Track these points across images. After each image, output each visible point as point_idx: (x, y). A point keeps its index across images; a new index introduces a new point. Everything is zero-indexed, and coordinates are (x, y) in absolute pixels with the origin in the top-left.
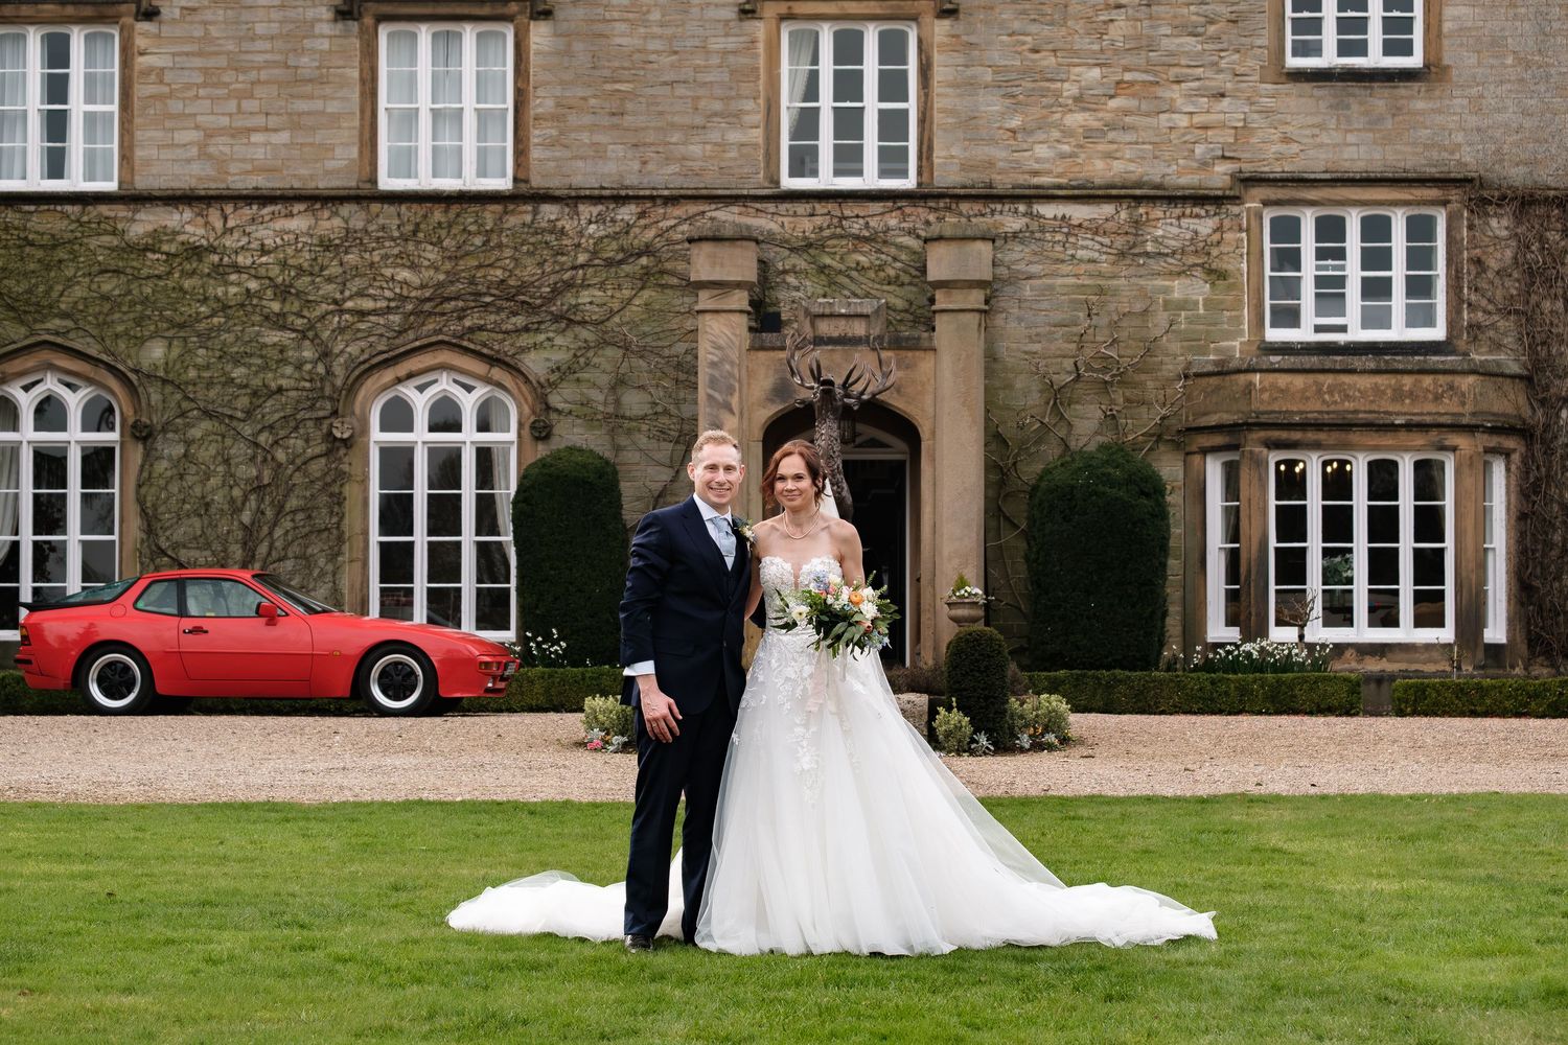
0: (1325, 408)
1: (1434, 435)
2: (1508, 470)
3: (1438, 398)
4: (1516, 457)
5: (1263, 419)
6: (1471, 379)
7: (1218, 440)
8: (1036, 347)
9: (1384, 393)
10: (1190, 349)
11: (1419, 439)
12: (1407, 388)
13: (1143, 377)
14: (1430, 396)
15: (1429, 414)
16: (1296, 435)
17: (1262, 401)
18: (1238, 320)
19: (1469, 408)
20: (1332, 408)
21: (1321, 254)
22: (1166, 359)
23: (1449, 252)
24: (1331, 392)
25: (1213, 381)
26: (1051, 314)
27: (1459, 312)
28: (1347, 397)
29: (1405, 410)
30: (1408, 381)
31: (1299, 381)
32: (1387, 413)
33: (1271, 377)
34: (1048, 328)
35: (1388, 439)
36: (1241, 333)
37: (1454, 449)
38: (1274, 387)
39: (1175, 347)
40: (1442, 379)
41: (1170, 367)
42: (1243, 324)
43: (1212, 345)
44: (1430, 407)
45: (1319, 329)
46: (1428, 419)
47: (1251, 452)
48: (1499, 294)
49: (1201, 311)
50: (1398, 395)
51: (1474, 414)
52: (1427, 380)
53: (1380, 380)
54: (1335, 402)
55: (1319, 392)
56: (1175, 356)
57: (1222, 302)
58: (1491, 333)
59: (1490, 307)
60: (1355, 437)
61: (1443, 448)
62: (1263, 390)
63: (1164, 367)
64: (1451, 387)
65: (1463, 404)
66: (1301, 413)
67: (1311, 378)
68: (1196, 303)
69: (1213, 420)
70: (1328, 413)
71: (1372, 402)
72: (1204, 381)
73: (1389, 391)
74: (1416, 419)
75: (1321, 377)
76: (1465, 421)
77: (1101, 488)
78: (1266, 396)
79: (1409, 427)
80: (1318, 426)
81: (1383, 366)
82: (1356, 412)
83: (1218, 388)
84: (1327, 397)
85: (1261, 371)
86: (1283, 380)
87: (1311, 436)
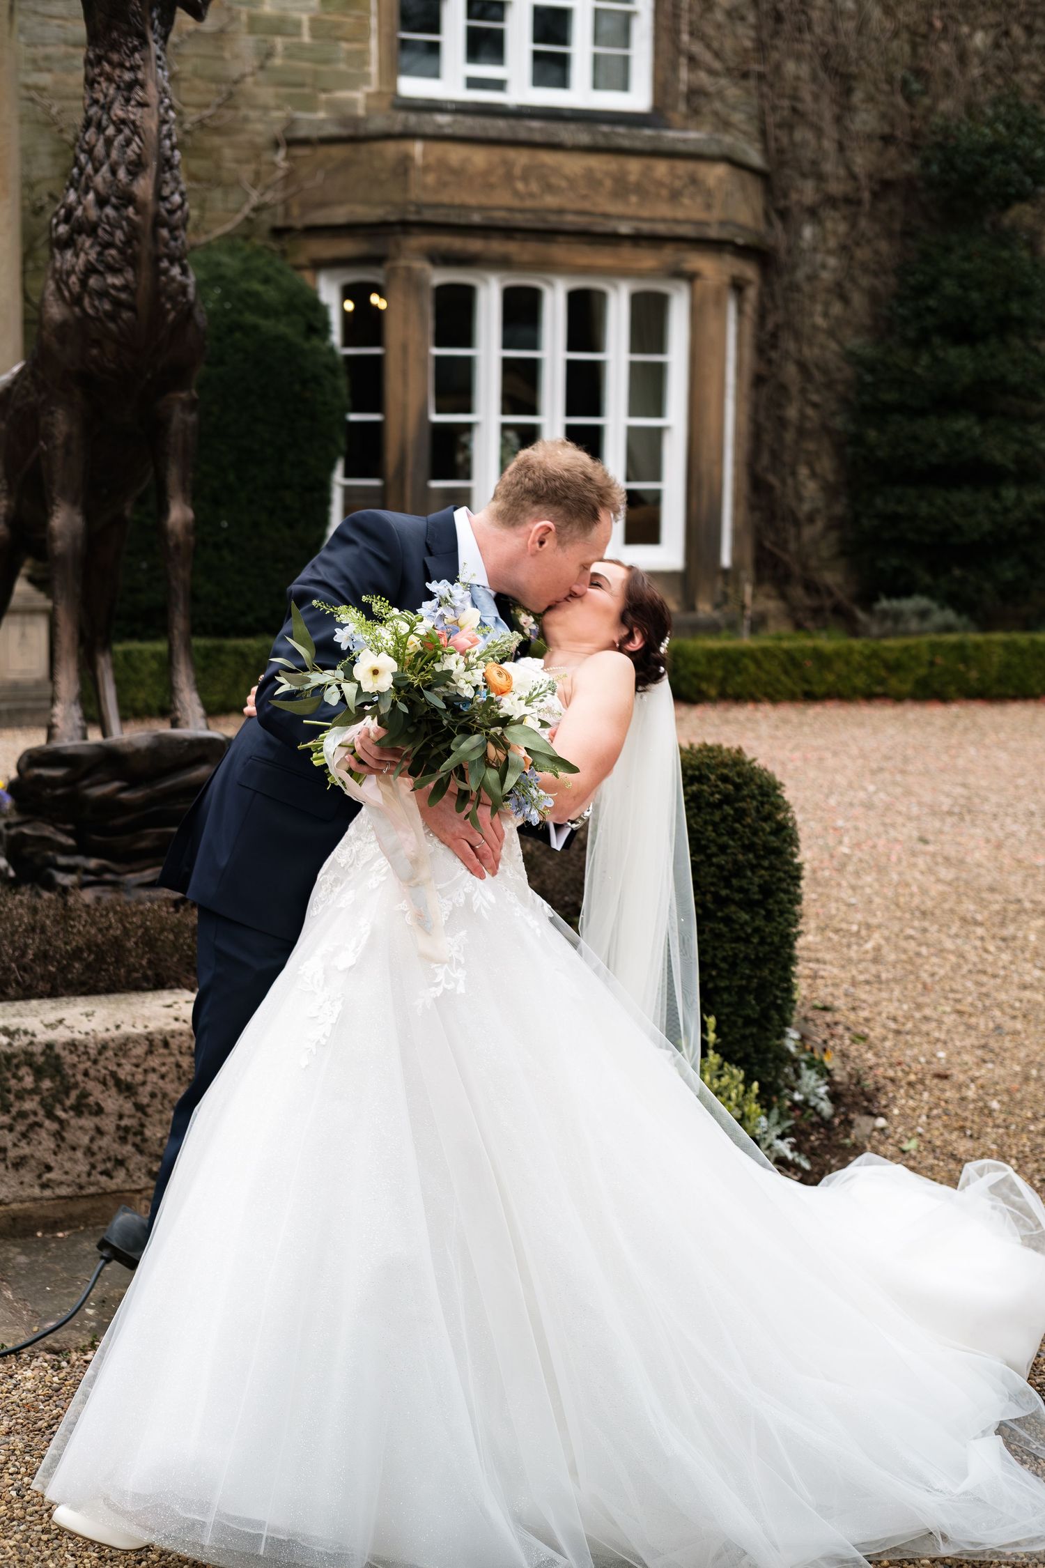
0: (516, 203)
1: (668, 254)
2: (740, 312)
3: (675, 196)
4: (751, 293)
5: (428, 216)
6: (720, 170)
7: (347, 247)
8: (45, 79)
9: (599, 183)
10: (289, 99)
11: (648, 259)
12: (633, 178)
13: (217, 141)
14: (664, 192)
15: (664, 220)
16: (475, 245)
17: (425, 187)
18: (360, 58)
19: (716, 214)
20: (529, 203)
22: (253, 114)
24: (525, 178)
25: (338, 152)
26: (69, 24)
27: (675, 68)
28: (549, 188)
29: (630, 211)
30: (634, 166)
31: (479, 157)
32: (606, 216)
33: (439, 149)
34: (62, 49)
35: (603, 257)
36: (365, 79)
37: (691, 277)
38: (442, 165)
39: (266, 94)
40: (683, 167)
41: (259, 127)
42: (366, 63)
43: (323, 96)
44: (664, 210)
45: (473, 83)
46: (661, 228)
47: (409, 270)
48: (729, 44)
49: (306, 38)
50: (622, 188)
51: (723, 223)
52: (661, 168)
53: (596, 163)
54: (532, 195)
55: (509, 177)
56: (266, 108)
57: (338, 26)
58: (717, 105)
59: (717, 65)
60: (559, 251)
61: (678, 274)
62: (426, 169)
63: (250, 127)
64: (694, 180)
65: (708, 207)
66: (481, 208)
67: (496, 154)
68: (298, 24)
69: (339, 215)
70: (522, 211)
71: (584, 197)
72: (323, 151)
73: (608, 181)
74: (646, 227)
75: (511, 154)
76: (713, 233)
77: (250, 318)
78: (430, 179)
79: (639, 239)
80: (508, 232)
81: (601, 141)
82: (561, 211)
83: (346, 164)
84: (520, 186)
85: (425, 137)
86: (456, 154)
87: (497, 246)
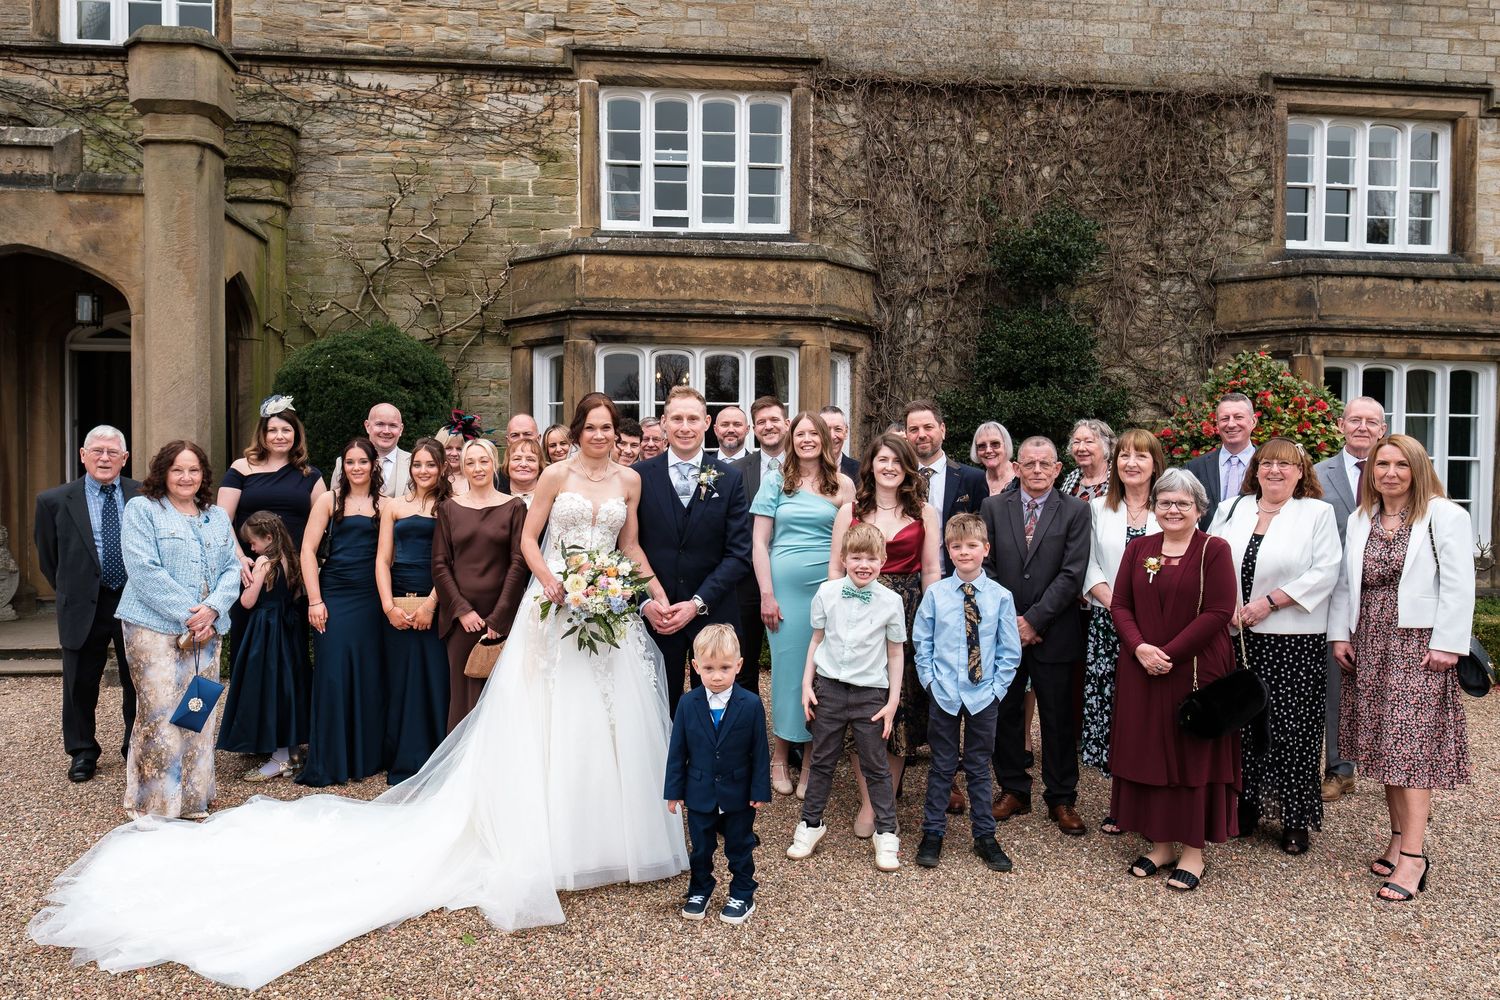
0: (658, 297)
1: (777, 330)
2: (853, 371)
3: (782, 288)
4: (861, 357)
5: (589, 307)
6: (819, 267)
7: (542, 332)
8: (349, 230)
9: (723, 280)
10: (518, 235)
11: (761, 333)
12: (748, 276)
13: (467, 265)
14: (774, 285)
15: (772, 305)
16: (626, 326)
17: (587, 287)
18: (570, 206)
19: (815, 299)
20: (666, 296)
21: (662, 142)
22: (493, 247)
23: (793, 140)
24: (664, 278)
25: (538, 267)
26: (366, 194)
27: (804, 203)
28: (683, 285)
29: (746, 300)
30: (750, 268)
31: (629, 265)
32: (730, 304)
33: (598, 261)
34: (362, 210)
35: (726, 333)
36: (573, 220)
37: (798, 345)
38: (601, 271)
39: (502, 233)
40: (787, 267)
41: (496, 255)
42: (574, 209)
43: (542, 232)
44: (774, 298)
45: (658, 221)
46: (772, 311)
47: (575, 344)
48: (846, 185)
49: (531, 195)
50: (740, 283)
51: (821, 306)
52: (771, 268)
53: (718, 265)
54: (670, 290)
55: (652, 278)
56: (502, 243)
57: (553, 185)
58: (837, 227)
59: (836, 199)
60: (691, 330)
61: (787, 344)
62: (589, 274)
63: (490, 255)
64: (797, 276)
65: (810, 295)
66: (632, 301)
67: (642, 262)
68: (525, 186)
69: (536, 310)
70: (661, 302)
71: (711, 290)
72: (530, 268)
73: (729, 279)
74: (758, 310)
75: (654, 262)
76: (811, 313)
78: (592, 281)
79: (750, 318)
80: (650, 316)
81: (722, 250)
82: (692, 301)
83: (543, 274)
84: (660, 284)
85: (587, 253)
86: (611, 263)
87: (642, 327)
